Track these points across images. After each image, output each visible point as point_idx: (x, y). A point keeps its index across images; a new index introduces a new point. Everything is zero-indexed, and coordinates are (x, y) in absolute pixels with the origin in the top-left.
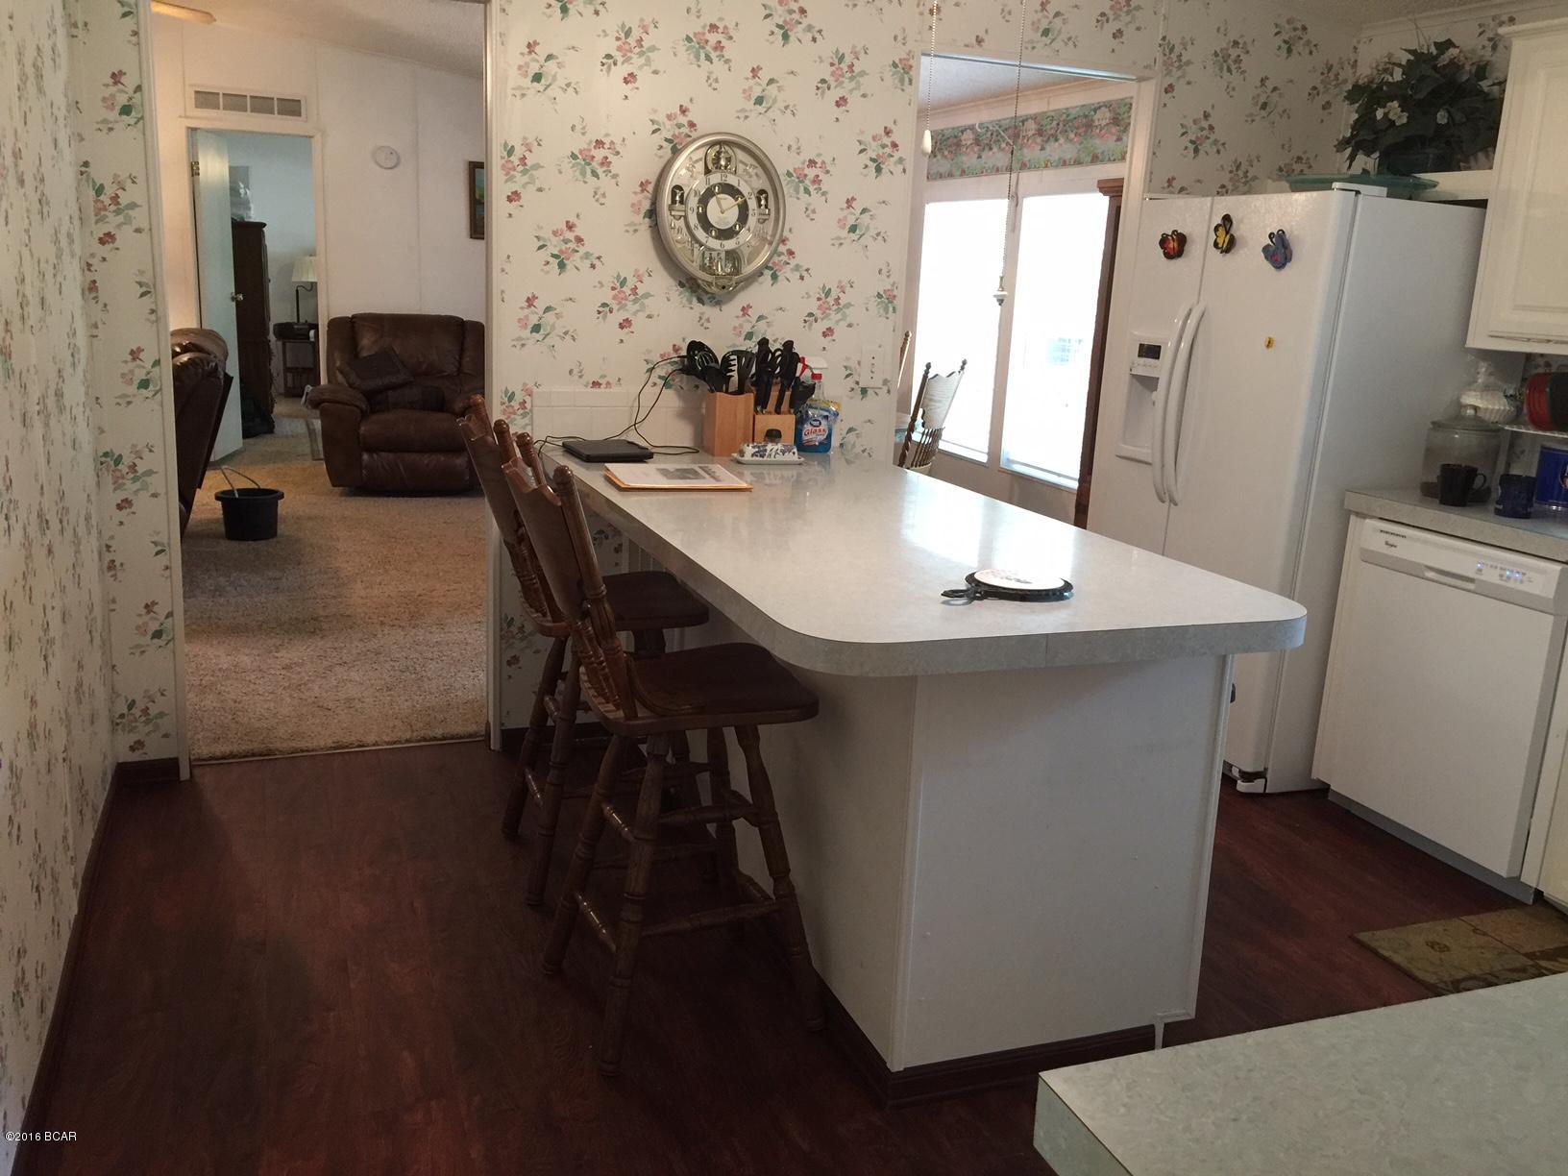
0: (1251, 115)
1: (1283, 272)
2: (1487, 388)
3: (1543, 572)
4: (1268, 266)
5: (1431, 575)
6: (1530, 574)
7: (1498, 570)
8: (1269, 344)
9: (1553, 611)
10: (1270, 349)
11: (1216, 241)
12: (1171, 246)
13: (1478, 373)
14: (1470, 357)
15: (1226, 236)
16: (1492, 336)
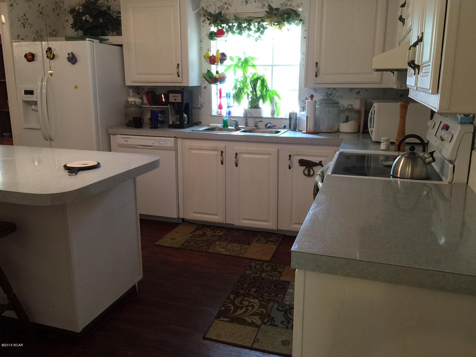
0: (38, 16)
1: (75, 65)
2: (133, 96)
3: (170, 140)
4: (70, 64)
5: (140, 147)
6: (166, 142)
7: (158, 142)
8: (76, 87)
9: (174, 150)
10: (77, 89)
11: (47, 56)
12: (29, 57)
13: (130, 92)
14: (127, 88)
15: (50, 54)
16: (132, 82)
